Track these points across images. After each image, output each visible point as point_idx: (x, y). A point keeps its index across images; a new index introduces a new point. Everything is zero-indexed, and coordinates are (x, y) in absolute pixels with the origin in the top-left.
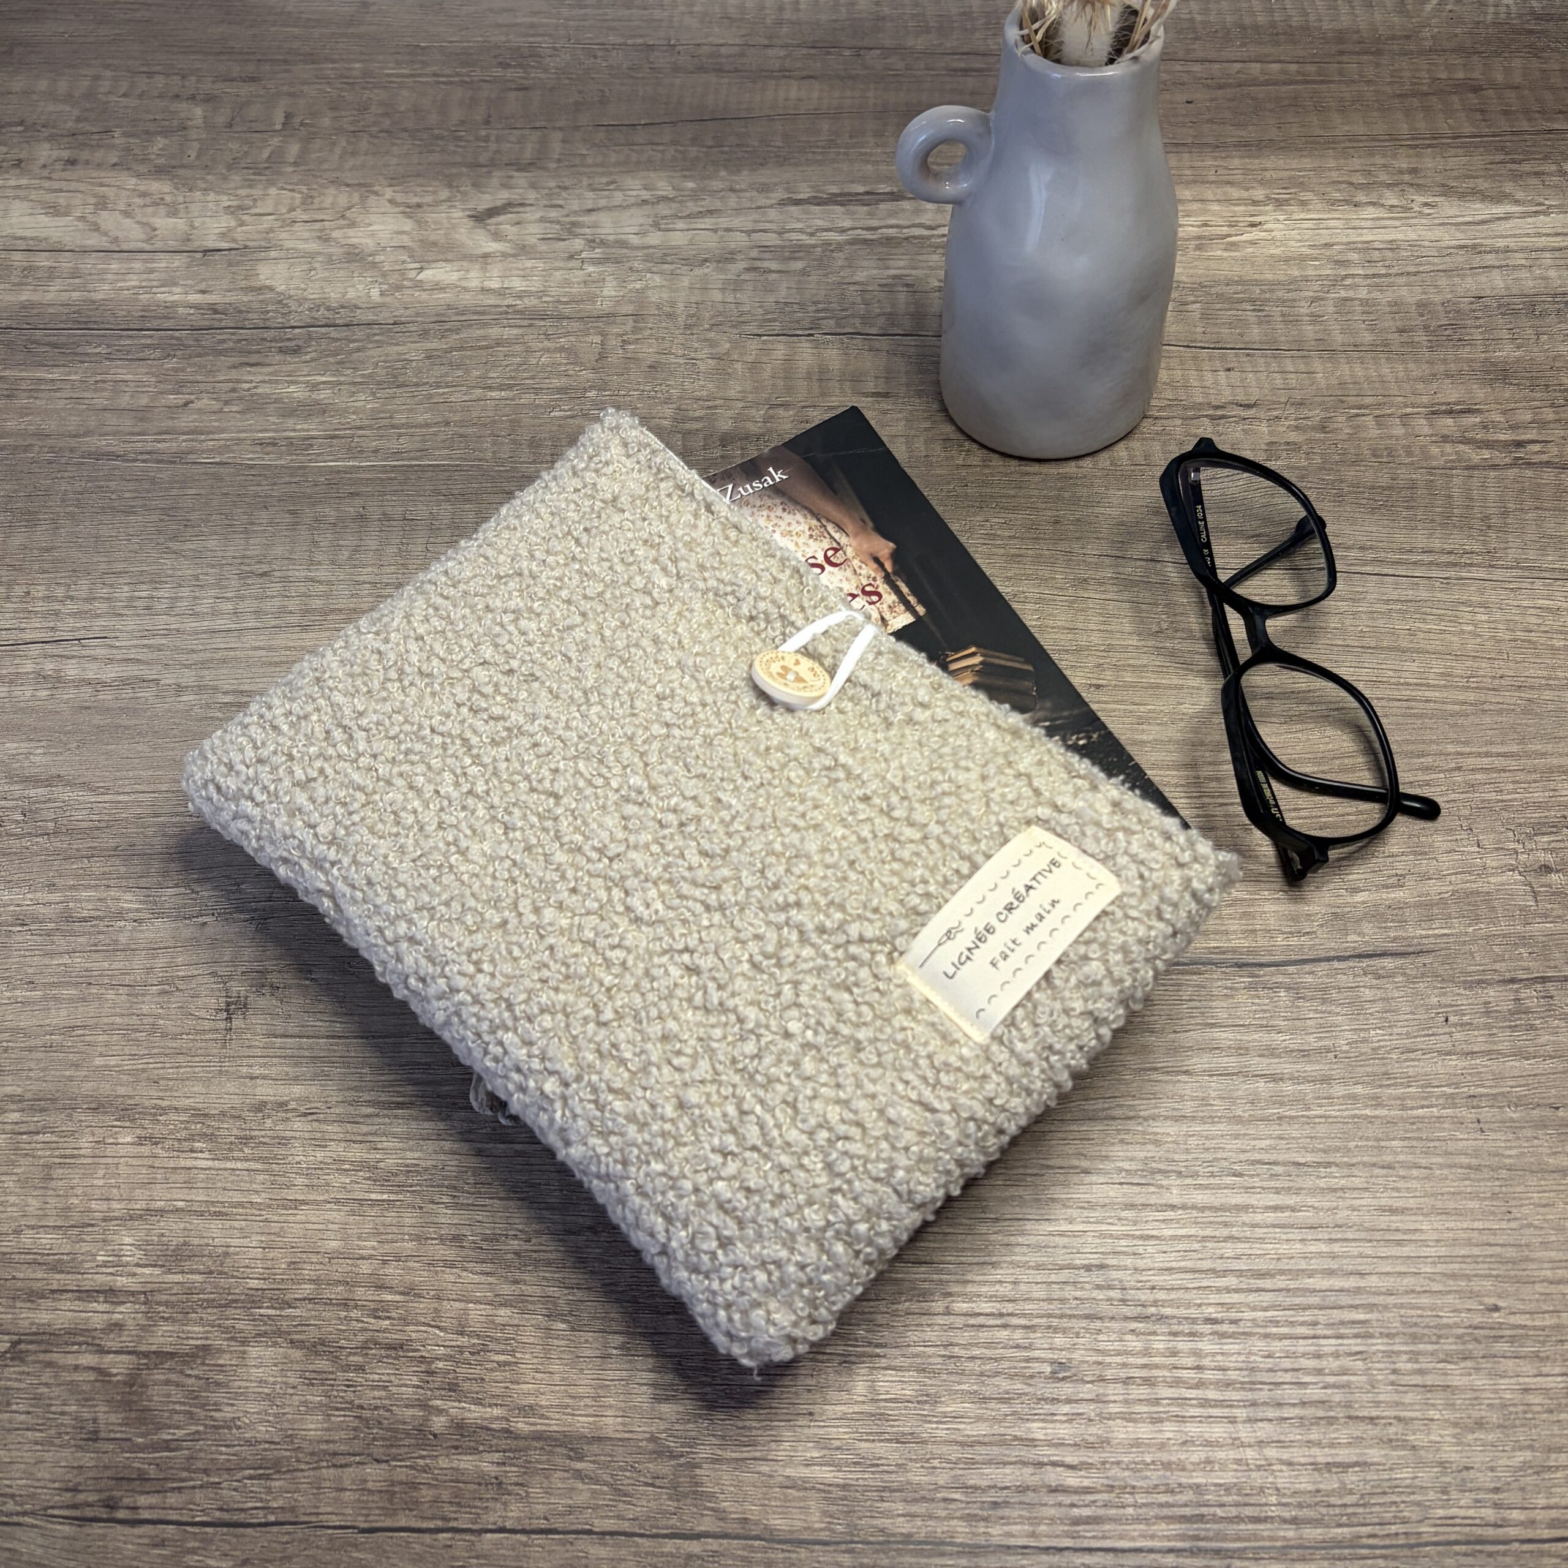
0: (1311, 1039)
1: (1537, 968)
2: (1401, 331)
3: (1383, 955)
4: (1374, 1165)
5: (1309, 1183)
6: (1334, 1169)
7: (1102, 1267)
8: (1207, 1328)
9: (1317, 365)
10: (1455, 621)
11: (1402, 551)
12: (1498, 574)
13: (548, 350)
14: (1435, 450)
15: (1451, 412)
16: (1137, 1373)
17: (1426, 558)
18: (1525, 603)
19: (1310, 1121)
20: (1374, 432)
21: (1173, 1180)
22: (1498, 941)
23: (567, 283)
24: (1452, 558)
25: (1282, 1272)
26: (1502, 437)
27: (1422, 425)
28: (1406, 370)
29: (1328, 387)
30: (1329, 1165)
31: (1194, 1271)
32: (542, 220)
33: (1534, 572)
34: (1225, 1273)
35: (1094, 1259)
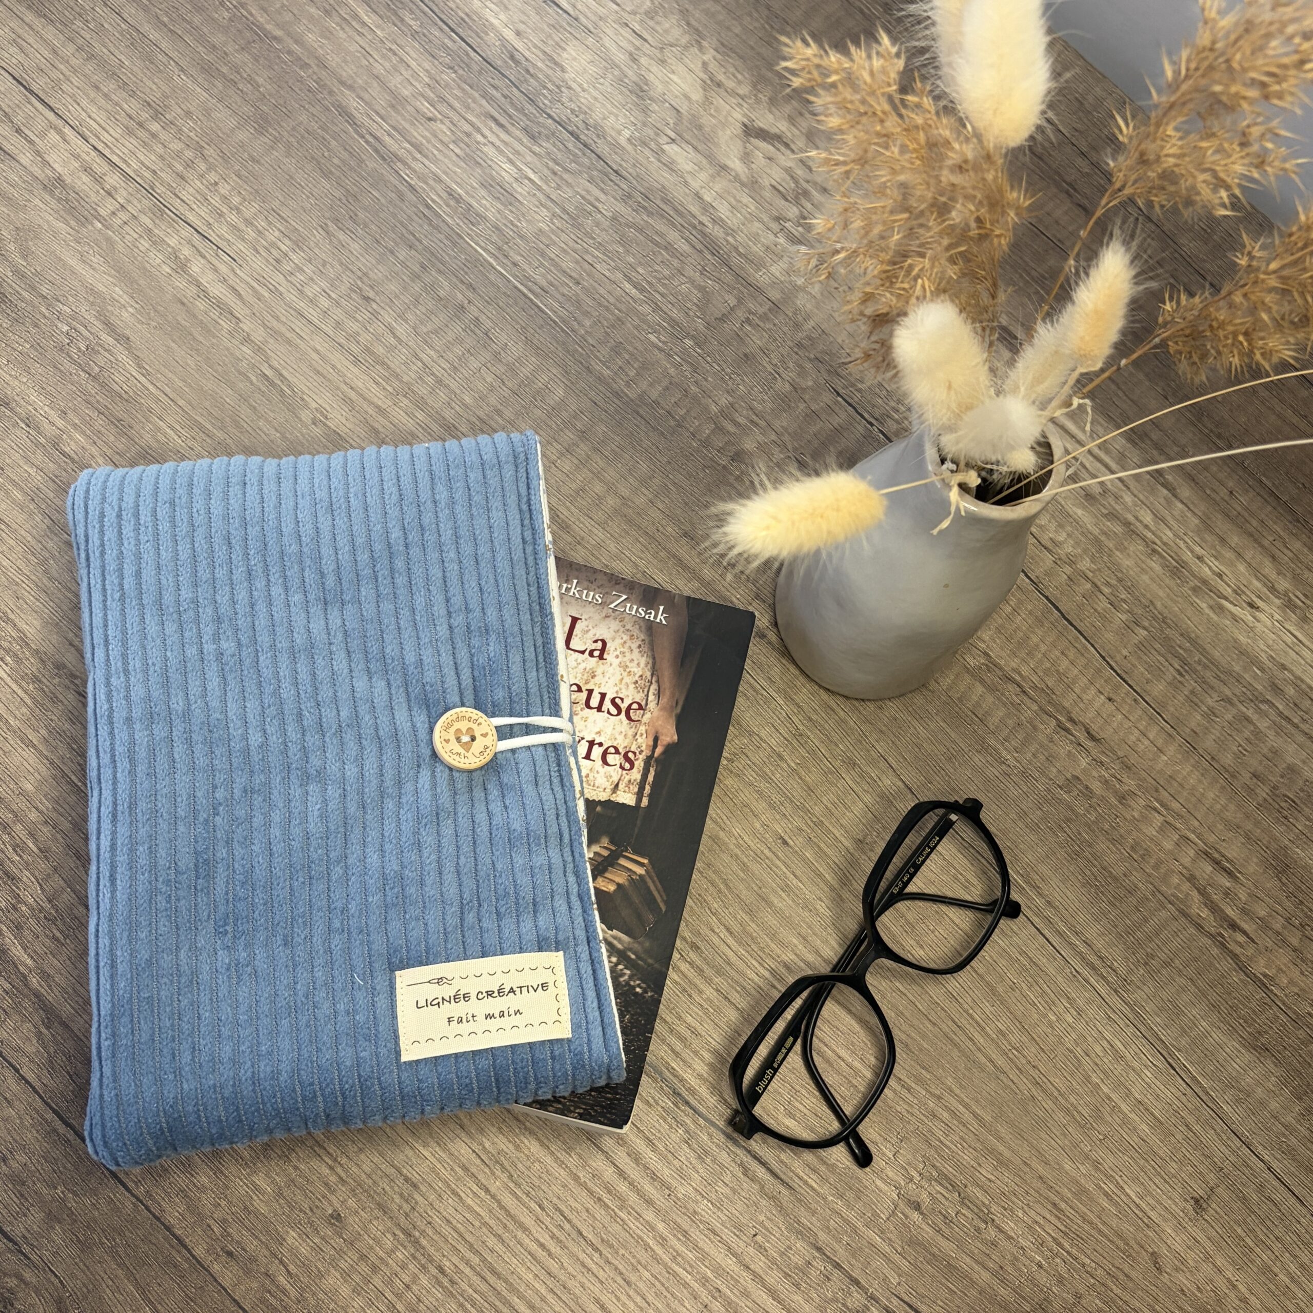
0: (667, 1172)
1: (841, 1255)
2: (1255, 775)
3: (763, 1164)
4: (621, 1273)
5: (575, 1249)
6: (597, 1255)
7: (415, 1186)
8: (434, 1271)
9: (1171, 749)
10: (1050, 1005)
11: (1072, 928)
12: (1115, 1001)
13: (692, 281)
14: (1175, 880)
15: (1218, 863)
16: (373, 1258)
17: (1083, 948)
18: (1107, 1034)
19: (614, 1217)
20: (1152, 831)
21: (504, 1177)
22: (838, 1220)
23: (755, 238)
24: (1097, 963)
25: (506, 1281)
26: (1229, 912)
27: (1188, 855)
28: (1225, 808)
29: (1161, 772)
30: (596, 1250)
31: (461, 1235)
32: (788, 171)
33: (1137, 1019)
34: (476, 1252)
35: (416, 1178)
